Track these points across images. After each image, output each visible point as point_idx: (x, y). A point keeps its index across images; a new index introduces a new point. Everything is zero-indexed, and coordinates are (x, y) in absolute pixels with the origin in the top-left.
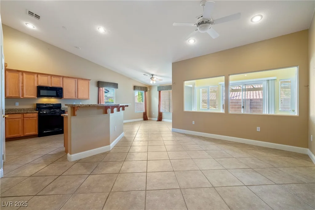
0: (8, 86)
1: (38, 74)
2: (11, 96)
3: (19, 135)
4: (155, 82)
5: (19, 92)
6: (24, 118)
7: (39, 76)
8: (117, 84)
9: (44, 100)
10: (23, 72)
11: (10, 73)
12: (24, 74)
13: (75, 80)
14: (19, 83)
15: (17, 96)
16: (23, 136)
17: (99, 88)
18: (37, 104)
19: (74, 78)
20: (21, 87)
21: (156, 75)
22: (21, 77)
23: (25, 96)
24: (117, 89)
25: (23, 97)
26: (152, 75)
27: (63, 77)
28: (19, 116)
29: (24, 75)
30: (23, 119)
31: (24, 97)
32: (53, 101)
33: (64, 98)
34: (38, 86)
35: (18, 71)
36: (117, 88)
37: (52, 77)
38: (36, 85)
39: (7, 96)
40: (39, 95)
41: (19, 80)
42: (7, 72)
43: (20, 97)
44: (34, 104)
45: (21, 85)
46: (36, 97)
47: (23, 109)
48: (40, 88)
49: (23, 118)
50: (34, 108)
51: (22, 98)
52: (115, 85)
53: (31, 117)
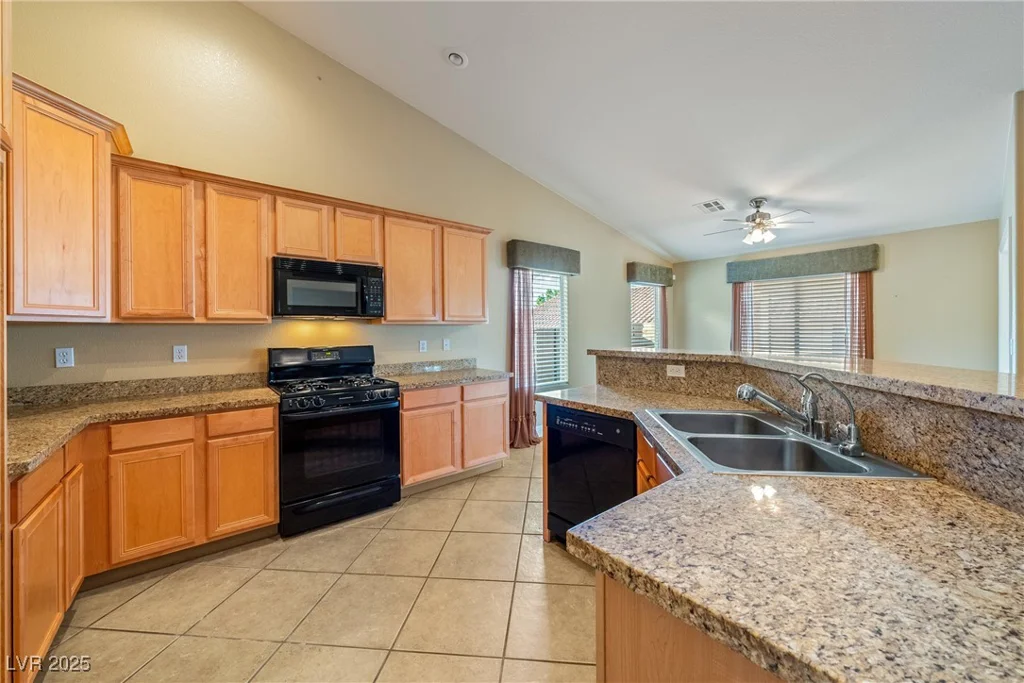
0: (127, 254)
1: (275, 192)
2: (145, 309)
3: (183, 540)
4: (769, 237)
5: (185, 287)
6: (208, 437)
7: (280, 201)
8: (578, 253)
9: (304, 333)
10: (204, 179)
11: (139, 183)
12: (211, 191)
13: (433, 231)
14: (184, 238)
15: (177, 308)
16: (205, 541)
17: (512, 270)
18: (270, 350)
19: (428, 221)
20: (198, 266)
21: (778, 203)
22: (195, 206)
23: (217, 311)
24: (577, 277)
25: (206, 314)
26: (758, 202)
27: (384, 213)
28: (186, 428)
29: (208, 200)
30: (206, 444)
31: (210, 316)
32: (339, 333)
33: (390, 317)
34: (274, 259)
35: (182, 173)
36: (578, 271)
37: (338, 213)
38: (268, 253)
39: (123, 314)
40: (281, 308)
41: (184, 225)
42: (123, 175)
43: (192, 318)
44: (257, 353)
45: (194, 251)
46: (269, 318)
47: (211, 379)
48: (286, 269)
49: (202, 439)
50: (257, 370)
51: (202, 320)
52: (568, 260)
53: (243, 429)
